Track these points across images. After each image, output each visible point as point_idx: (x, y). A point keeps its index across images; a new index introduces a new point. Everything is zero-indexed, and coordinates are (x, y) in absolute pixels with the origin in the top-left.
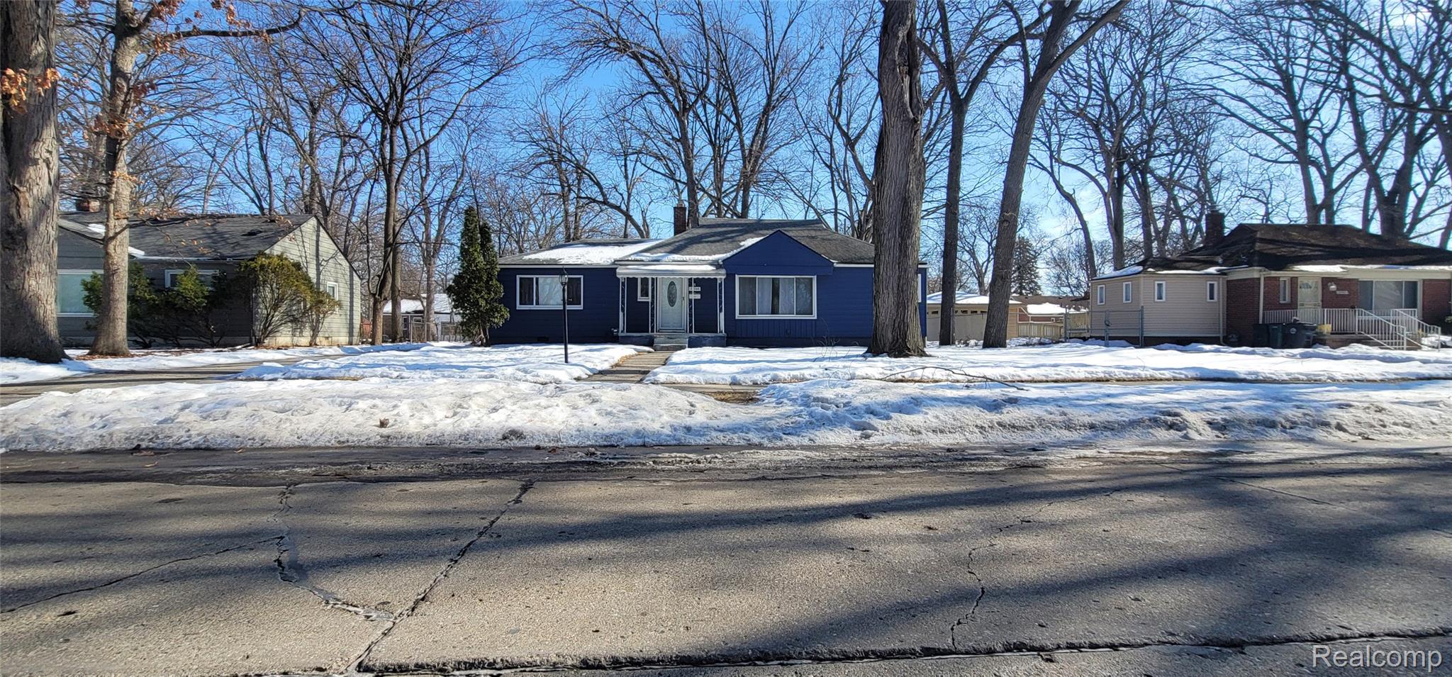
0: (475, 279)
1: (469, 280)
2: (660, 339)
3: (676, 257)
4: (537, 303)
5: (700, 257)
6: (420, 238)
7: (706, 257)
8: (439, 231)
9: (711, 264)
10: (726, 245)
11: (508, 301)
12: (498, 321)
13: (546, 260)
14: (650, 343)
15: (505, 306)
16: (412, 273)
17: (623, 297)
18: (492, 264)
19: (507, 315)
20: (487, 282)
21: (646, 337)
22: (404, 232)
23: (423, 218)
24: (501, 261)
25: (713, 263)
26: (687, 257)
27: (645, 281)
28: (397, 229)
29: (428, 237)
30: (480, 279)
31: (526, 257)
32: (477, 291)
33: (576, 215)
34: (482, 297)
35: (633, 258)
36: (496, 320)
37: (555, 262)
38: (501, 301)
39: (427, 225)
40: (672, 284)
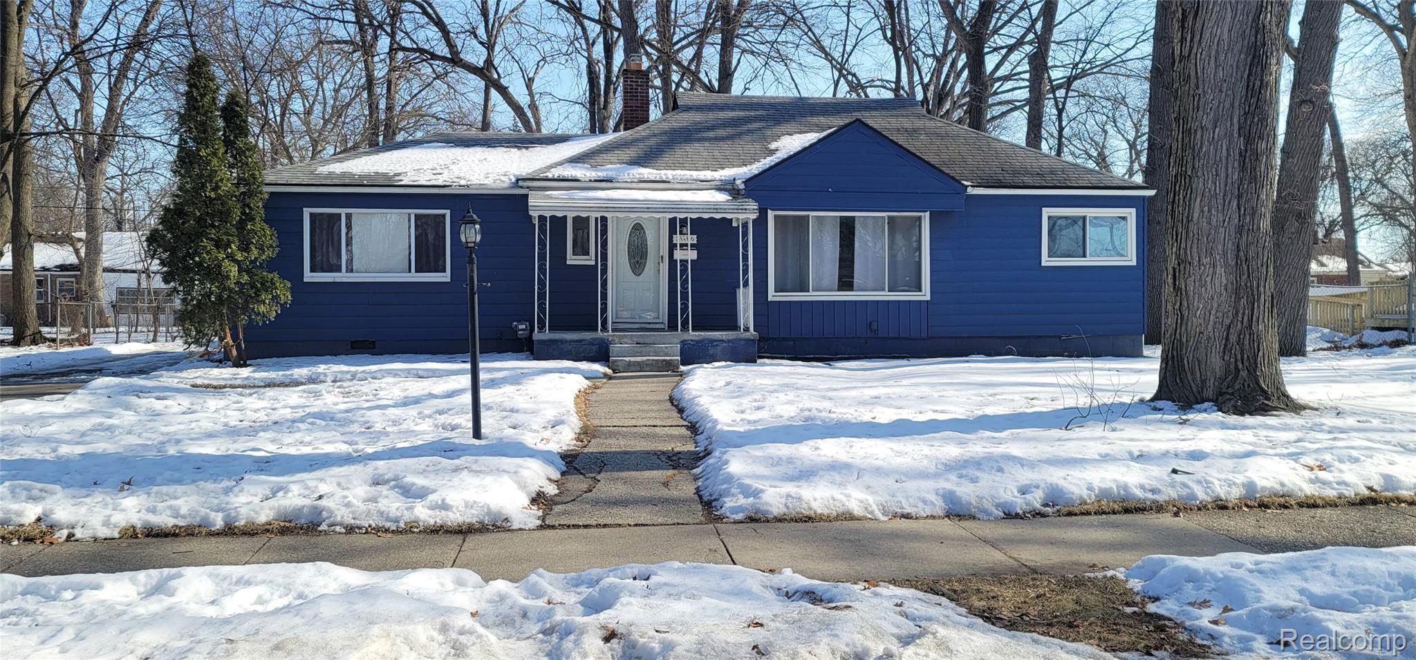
0: (212, 216)
1: (199, 220)
2: (621, 348)
3: (647, 173)
4: (350, 270)
5: (695, 174)
6: (71, 123)
7: (708, 174)
8: (111, 110)
9: (719, 189)
10: (746, 146)
11: (287, 264)
12: (267, 309)
13: (368, 176)
14: (601, 354)
15: (282, 277)
16: (53, 191)
17: (542, 257)
18: (249, 184)
19: (286, 297)
20: (241, 225)
21: (592, 342)
22: (36, 108)
23: (76, 82)
24: (269, 176)
25: (723, 187)
26: (668, 174)
27: (581, 223)
28: (24, 103)
29: (87, 119)
30: (225, 215)
31: (324, 170)
32: (218, 244)
33: (389, 83)
34: (231, 257)
35: (555, 173)
36: (262, 309)
37: (388, 180)
38: (271, 265)
39: (85, 97)
40: (638, 228)
